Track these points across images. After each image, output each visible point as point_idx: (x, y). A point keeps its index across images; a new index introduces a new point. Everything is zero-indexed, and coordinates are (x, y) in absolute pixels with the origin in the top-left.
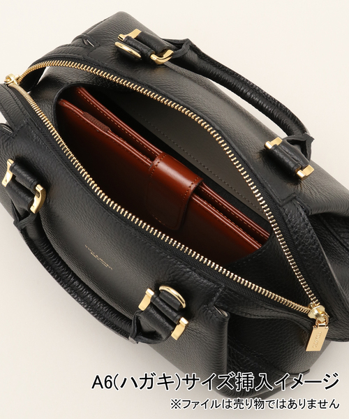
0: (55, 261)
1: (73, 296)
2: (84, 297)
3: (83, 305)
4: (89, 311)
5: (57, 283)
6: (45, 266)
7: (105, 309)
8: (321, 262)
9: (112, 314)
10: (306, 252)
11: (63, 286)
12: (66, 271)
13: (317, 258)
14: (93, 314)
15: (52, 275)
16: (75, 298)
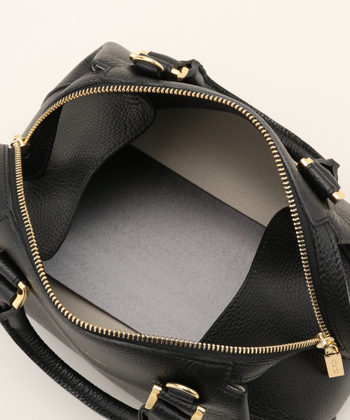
0: (40, 349)
1: (62, 386)
2: (75, 386)
3: (75, 395)
4: (82, 401)
5: (44, 372)
6: (29, 356)
7: (99, 398)
8: (341, 296)
9: (107, 402)
10: (328, 281)
11: (50, 376)
12: (53, 359)
13: (339, 290)
14: (86, 404)
15: (38, 364)
16: (65, 388)
